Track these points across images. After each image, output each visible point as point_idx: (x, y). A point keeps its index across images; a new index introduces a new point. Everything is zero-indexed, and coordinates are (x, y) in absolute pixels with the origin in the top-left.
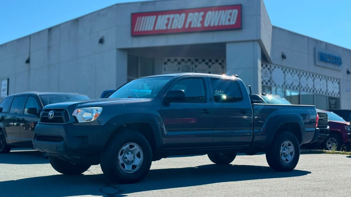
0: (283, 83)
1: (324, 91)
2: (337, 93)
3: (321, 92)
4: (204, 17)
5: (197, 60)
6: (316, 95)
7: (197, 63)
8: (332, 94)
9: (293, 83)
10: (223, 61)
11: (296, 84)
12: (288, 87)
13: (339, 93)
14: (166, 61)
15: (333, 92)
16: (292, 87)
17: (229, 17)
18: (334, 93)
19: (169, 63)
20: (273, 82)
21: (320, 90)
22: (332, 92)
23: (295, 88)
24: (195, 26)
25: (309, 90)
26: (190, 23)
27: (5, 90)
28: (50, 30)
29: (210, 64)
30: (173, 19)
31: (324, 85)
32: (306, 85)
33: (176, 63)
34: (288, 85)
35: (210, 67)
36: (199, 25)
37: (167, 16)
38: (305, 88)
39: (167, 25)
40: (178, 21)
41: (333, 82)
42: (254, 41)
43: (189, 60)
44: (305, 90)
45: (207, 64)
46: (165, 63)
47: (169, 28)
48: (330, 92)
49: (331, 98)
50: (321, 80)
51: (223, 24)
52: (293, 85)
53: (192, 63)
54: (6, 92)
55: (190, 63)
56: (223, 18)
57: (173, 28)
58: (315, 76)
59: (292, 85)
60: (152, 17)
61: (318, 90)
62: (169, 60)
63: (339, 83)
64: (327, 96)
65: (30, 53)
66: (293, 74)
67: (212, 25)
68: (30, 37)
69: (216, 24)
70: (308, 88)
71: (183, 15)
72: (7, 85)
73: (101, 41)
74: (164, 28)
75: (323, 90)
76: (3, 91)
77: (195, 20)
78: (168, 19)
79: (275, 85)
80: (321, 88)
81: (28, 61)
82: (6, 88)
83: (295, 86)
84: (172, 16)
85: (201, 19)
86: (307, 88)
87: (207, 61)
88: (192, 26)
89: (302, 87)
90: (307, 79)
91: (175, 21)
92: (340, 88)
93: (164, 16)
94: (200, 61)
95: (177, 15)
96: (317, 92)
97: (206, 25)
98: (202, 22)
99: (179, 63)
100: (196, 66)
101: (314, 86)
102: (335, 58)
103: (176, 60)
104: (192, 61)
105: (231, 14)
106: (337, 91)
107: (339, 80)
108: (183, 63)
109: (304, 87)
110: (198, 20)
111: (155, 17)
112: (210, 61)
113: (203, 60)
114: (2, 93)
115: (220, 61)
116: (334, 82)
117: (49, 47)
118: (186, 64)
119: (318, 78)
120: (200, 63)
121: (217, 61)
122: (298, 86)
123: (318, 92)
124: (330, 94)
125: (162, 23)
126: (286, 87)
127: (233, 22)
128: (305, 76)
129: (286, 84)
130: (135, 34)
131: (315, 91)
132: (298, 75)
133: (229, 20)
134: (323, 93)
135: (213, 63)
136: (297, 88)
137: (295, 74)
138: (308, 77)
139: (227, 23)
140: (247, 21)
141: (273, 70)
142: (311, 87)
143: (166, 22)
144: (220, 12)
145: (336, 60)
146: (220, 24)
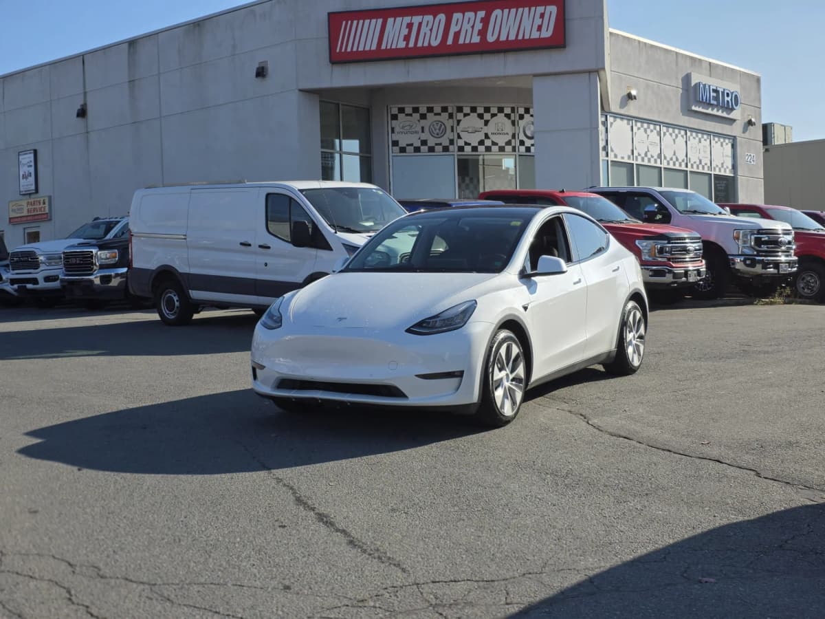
0: (630, 153)
1: (706, 164)
2: (730, 167)
3: (700, 166)
4: (485, 21)
5: (460, 109)
6: (691, 172)
7: (460, 116)
8: (720, 170)
9: (648, 151)
10: (513, 110)
11: (655, 152)
12: (639, 158)
13: (734, 167)
14: (395, 111)
15: (722, 167)
16: (646, 159)
17: (538, 21)
18: (725, 167)
19: (401, 116)
20: (612, 150)
21: (698, 163)
22: (720, 166)
23: (652, 160)
24: (467, 41)
25: (677, 163)
26: (457, 34)
27: (30, 174)
28: (132, 43)
29: (487, 116)
30: (420, 24)
31: (705, 152)
32: (673, 153)
33: (417, 116)
34: (639, 155)
35: (486, 123)
36: (476, 39)
37: (407, 19)
38: (671, 159)
39: (407, 38)
40: (431, 30)
41: (722, 145)
42: (590, 72)
43: (445, 109)
44: (671, 163)
45: (480, 116)
46: (395, 117)
47: (411, 45)
48: (717, 166)
49: (717, 177)
50: (700, 142)
51: (527, 37)
52: (649, 156)
53: (451, 116)
54: (32, 179)
55: (445, 115)
56: (526, 23)
57: (420, 44)
58: (689, 133)
59: (646, 155)
60: (374, 21)
61: (695, 163)
62: (402, 110)
63: (733, 146)
64: (711, 174)
65: (85, 93)
66: (648, 131)
67: (503, 38)
68: (82, 57)
69: (512, 37)
70: (677, 159)
71: (442, 17)
72: (33, 164)
73: (261, 73)
74: (402, 45)
75: (703, 164)
76: (25, 177)
77: (467, 26)
78: (410, 26)
79: (616, 156)
80: (700, 158)
81: (82, 113)
82: (32, 170)
83: (652, 157)
84: (416, 20)
85: (479, 26)
86: (674, 159)
87: (480, 110)
88: (461, 41)
89: (665, 158)
90: (674, 140)
91: (424, 29)
92: (734, 157)
93: (399, 19)
94: (466, 110)
95: (429, 18)
96: (692, 165)
97: (491, 38)
98: (483, 33)
99: (423, 117)
100: (459, 122)
101: (687, 156)
102: (728, 95)
103: (416, 110)
104: (450, 110)
105: (542, 16)
106: (729, 163)
107: (734, 138)
108: (430, 115)
109: (668, 159)
110: (473, 27)
111: (380, 21)
112: (487, 110)
113: (474, 110)
114: (23, 182)
115: (508, 111)
116: (724, 144)
117: (131, 82)
118: (438, 118)
119: (694, 138)
120: (465, 115)
121: (501, 110)
122: (660, 156)
123: (695, 166)
124: (717, 169)
125: (395, 33)
126: (637, 157)
127: (547, 33)
128: (671, 134)
129: (636, 153)
130: (338, 59)
131: (689, 165)
132: (659, 133)
133: (540, 28)
134: (703, 167)
135: (493, 115)
136: (656, 162)
137: (652, 131)
138: (677, 136)
139: (535, 35)
140: (575, 28)
141: (611, 124)
142: (681, 156)
143: (405, 31)
144: (520, 10)
145: (729, 99)
146: (520, 37)
